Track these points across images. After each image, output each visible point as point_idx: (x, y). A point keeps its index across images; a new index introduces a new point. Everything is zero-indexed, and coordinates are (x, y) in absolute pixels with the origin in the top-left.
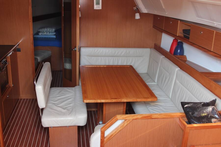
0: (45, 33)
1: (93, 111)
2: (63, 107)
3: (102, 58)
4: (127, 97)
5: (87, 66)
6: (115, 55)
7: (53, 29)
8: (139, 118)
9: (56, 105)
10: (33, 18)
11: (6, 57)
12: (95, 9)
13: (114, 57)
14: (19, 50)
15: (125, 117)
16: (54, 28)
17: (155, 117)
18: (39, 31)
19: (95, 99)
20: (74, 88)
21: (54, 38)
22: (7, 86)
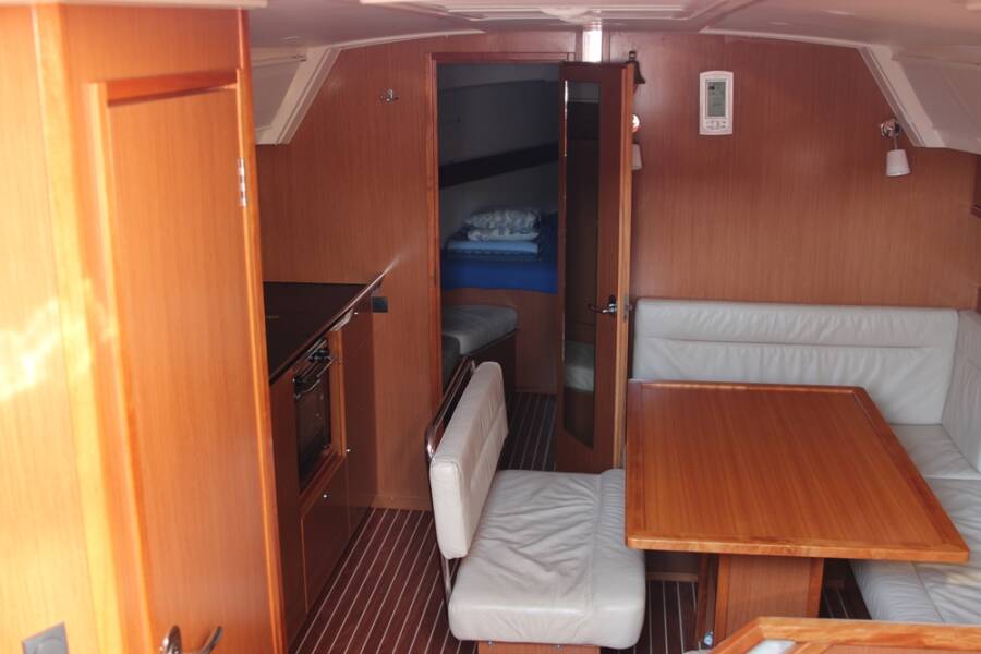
0: (495, 234)
1: (681, 583)
2: (542, 560)
3: (733, 348)
4: (823, 536)
5: (659, 385)
6: (791, 336)
7: (529, 214)
8: (859, 640)
9: (515, 546)
10: (441, 170)
11: (325, 336)
12: (702, 132)
13: (785, 348)
14: (380, 306)
15: (796, 628)
16: (532, 212)
17: (941, 643)
18: (469, 222)
19: (678, 537)
20: (598, 477)
21: (532, 254)
22: (326, 453)
